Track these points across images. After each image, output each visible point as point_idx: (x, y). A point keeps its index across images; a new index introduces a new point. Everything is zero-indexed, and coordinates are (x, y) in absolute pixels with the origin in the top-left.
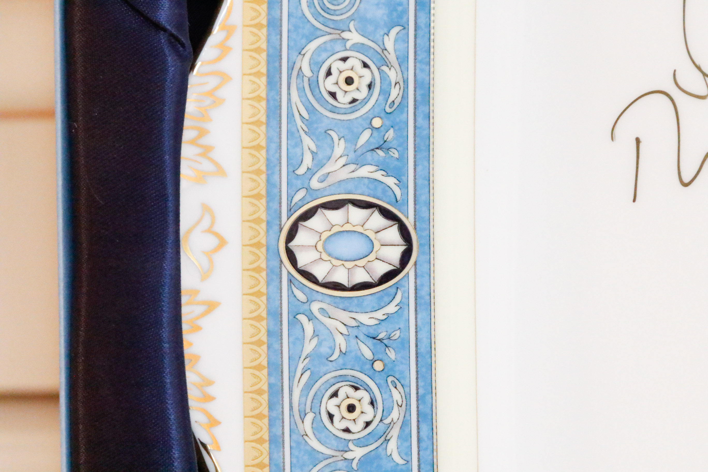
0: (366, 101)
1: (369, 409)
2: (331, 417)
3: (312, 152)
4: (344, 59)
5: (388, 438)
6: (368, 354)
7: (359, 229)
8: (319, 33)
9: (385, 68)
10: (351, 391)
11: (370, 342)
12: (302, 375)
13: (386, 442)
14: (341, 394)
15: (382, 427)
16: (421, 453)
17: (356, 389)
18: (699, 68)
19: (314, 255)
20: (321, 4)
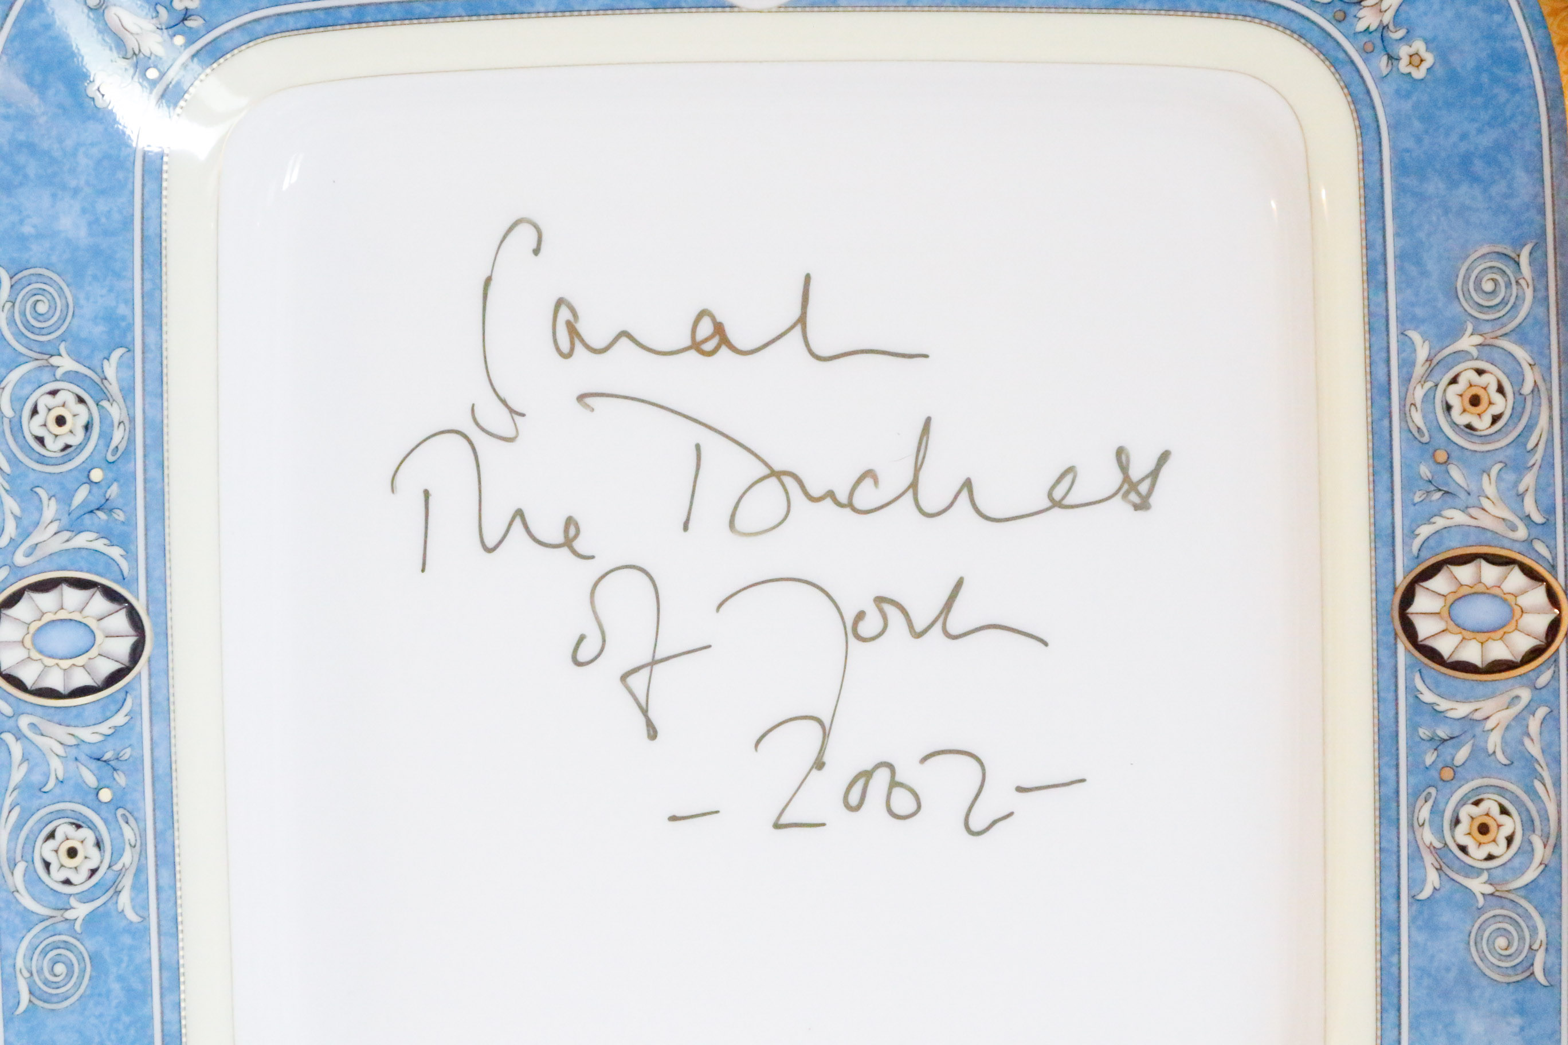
0: (82, 446)
1: (94, 852)
2: (47, 865)
3: (16, 517)
4: (54, 393)
5: (119, 889)
6: (91, 780)
7: (77, 616)
8: (22, 359)
9: (104, 403)
10: (71, 830)
11: (94, 765)
12: (10, 812)
13: (117, 894)
14: (59, 835)
15: (111, 875)
16: (161, 906)
17: (78, 827)
18: (504, 402)
19: (20, 654)
20: (24, 321)
